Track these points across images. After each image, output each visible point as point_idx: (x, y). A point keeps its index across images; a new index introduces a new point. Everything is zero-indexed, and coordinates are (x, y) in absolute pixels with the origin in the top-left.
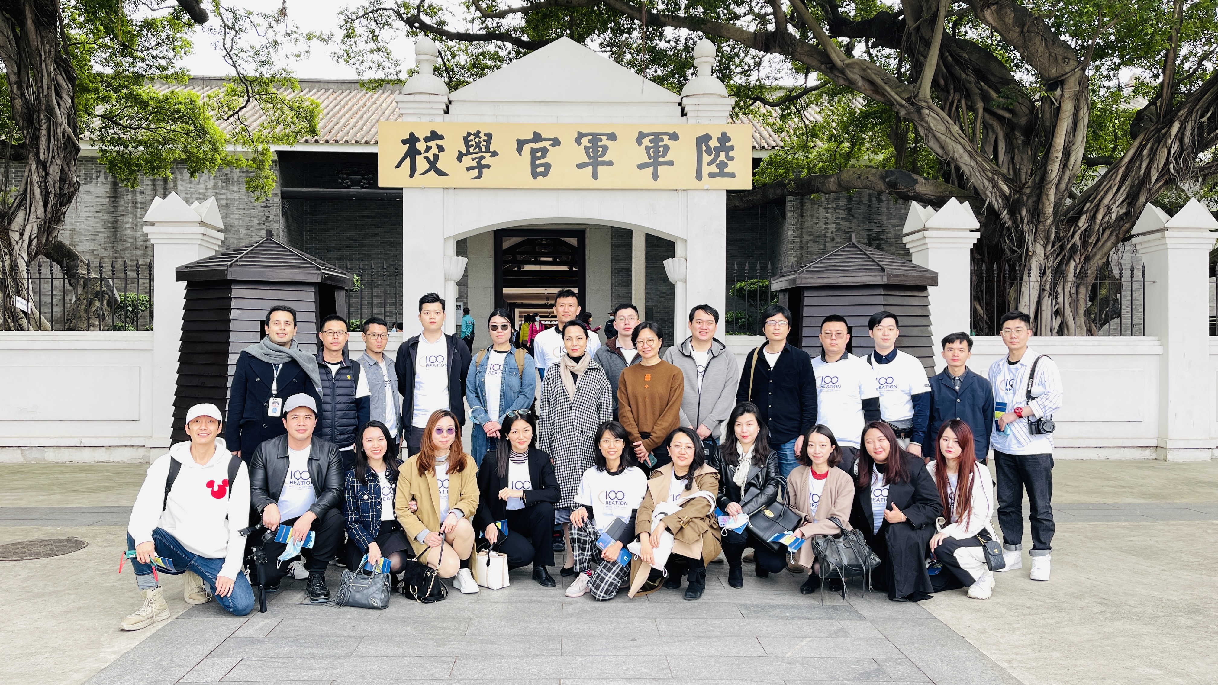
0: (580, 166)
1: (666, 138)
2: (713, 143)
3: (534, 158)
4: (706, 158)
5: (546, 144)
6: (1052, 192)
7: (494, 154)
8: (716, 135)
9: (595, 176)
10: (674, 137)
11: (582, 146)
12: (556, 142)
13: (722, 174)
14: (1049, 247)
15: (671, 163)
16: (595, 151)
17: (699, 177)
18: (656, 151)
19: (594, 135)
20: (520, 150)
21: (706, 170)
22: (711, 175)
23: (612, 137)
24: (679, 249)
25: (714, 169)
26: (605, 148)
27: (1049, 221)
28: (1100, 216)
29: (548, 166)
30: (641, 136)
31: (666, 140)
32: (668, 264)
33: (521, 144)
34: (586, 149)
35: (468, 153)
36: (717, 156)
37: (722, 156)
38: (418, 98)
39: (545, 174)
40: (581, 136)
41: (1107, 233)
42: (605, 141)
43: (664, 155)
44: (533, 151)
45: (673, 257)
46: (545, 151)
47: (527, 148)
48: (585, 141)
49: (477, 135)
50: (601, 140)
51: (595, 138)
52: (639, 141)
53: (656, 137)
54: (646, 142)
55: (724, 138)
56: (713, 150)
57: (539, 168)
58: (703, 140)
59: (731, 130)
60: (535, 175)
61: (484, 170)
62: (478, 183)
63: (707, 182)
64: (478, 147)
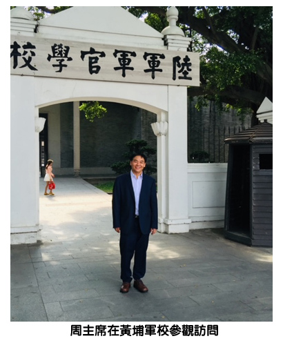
0: (116, 69)
1: (158, 57)
2: (181, 61)
3: (90, 63)
4: (178, 69)
5: (98, 55)
7: (70, 59)
8: (183, 57)
9: (124, 75)
10: (162, 57)
11: (117, 58)
12: (103, 55)
13: (185, 78)
15: (161, 70)
16: (124, 61)
17: (174, 79)
18: (154, 64)
19: (124, 52)
20: (82, 57)
21: (178, 75)
22: (180, 78)
23: (134, 54)
25: (181, 74)
26: (130, 60)
29: (98, 68)
33: (83, 54)
34: (120, 59)
35: (54, 56)
36: (183, 68)
37: (185, 69)
39: (96, 72)
40: (116, 52)
42: (129, 56)
43: (158, 66)
44: (90, 58)
45: (155, 122)
46: (97, 59)
47: (87, 57)
48: (119, 55)
49: (60, 46)
50: (127, 55)
51: (124, 54)
53: (154, 56)
54: (149, 58)
55: (187, 59)
56: (181, 65)
57: (94, 69)
58: (176, 59)
59: (190, 55)
60: (91, 72)
61: (63, 68)
62: (59, 74)
63: (178, 81)
64: (60, 53)
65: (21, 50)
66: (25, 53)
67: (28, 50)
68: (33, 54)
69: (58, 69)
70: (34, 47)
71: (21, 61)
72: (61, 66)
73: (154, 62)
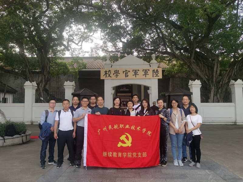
0: (133, 75)
2: (155, 71)
3: (126, 74)
4: (154, 73)
5: (128, 72)
6: (215, 78)
7: (119, 74)
8: (156, 70)
9: (136, 77)
10: (149, 70)
12: (129, 71)
13: (157, 76)
14: (215, 87)
15: (148, 74)
16: (136, 73)
17: (153, 77)
18: (146, 73)
19: (135, 70)
20: (123, 73)
21: (154, 75)
22: (155, 76)
23: (138, 70)
24: (150, 88)
25: (155, 75)
26: (137, 72)
27: (215, 83)
28: (224, 82)
29: (128, 75)
30: (143, 70)
31: (147, 71)
32: (148, 91)
33: (123, 72)
34: (134, 72)
35: (115, 73)
36: (156, 73)
37: (157, 73)
38: (107, 65)
39: (127, 77)
40: (133, 70)
41: (225, 85)
42: (137, 71)
43: (147, 73)
44: (126, 73)
45: (149, 90)
46: (127, 73)
47: (124, 72)
48: (134, 71)
49: (116, 70)
51: (136, 71)
52: (143, 71)
53: (146, 70)
54: (144, 71)
55: (157, 70)
56: (155, 72)
57: (127, 76)
58: (154, 71)
59: (158, 69)
60: (126, 77)
61: (118, 76)
62: (117, 78)
63: (154, 77)
64: (117, 72)
65: (107, 73)
66: (109, 73)
67: (109, 72)
68: (111, 73)
69: (116, 77)
70: (111, 71)
71: (107, 75)
72: (117, 76)
73: (146, 72)
